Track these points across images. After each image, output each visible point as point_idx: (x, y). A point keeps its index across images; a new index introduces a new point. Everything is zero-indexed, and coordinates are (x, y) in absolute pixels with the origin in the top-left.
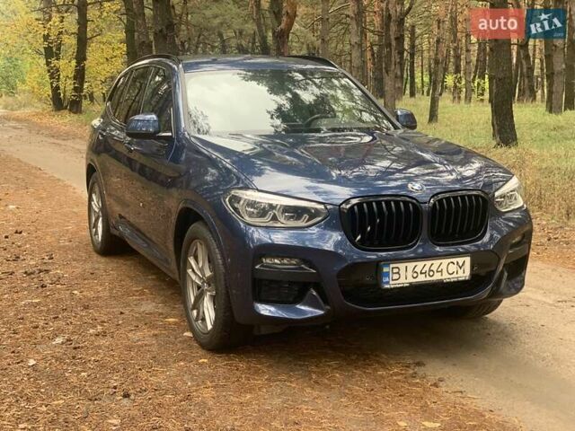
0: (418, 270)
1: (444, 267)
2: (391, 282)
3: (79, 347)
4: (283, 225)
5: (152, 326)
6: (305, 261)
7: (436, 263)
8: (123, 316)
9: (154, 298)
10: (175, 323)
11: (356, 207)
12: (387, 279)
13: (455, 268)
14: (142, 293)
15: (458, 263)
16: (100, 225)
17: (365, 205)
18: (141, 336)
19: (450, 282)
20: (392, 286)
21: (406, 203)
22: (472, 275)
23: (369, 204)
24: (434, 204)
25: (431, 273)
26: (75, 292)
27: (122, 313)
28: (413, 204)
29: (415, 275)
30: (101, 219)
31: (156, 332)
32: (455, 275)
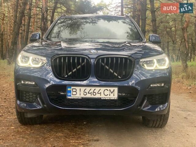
0: (87, 91)
1: (102, 91)
7: (97, 89)
11: (58, 59)
13: (109, 93)
15: (110, 90)
17: (62, 58)
19: (105, 100)
20: (72, 98)
21: (83, 58)
25: (94, 94)
28: (87, 59)
29: (85, 94)
32: (108, 96)
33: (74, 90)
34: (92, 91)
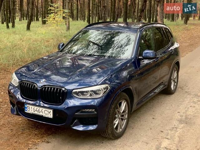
0: (35, 109)
2: (28, 111)
13: (47, 113)
15: (48, 111)
32: (47, 115)
33: (28, 107)
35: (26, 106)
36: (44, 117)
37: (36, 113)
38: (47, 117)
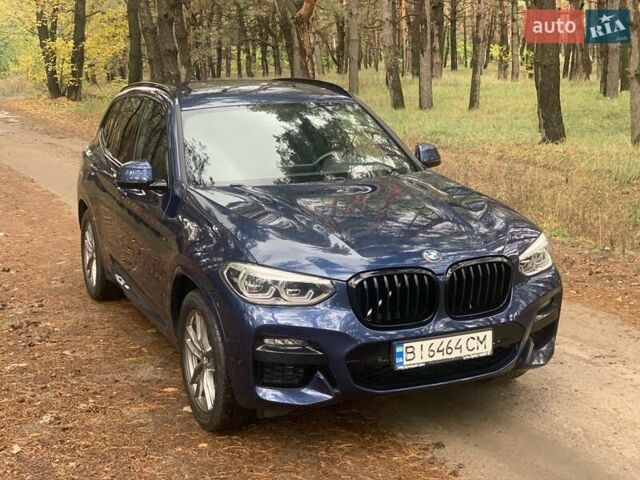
0: (434, 348)
1: (463, 343)
2: (405, 363)
3: (67, 428)
4: (285, 303)
5: (149, 399)
6: (310, 343)
7: (455, 339)
8: (118, 385)
9: (154, 360)
10: (175, 395)
11: (365, 283)
12: (401, 360)
13: (476, 344)
14: (140, 353)
15: (478, 338)
16: (94, 267)
17: (375, 280)
18: (135, 412)
19: (471, 360)
20: (406, 367)
21: (421, 276)
22: (495, 349)
23: (380, 279)
24: (452, 275)
25: (449, 351)
26: (67, 352)
27: (116, 381)
28: (428, 276)
29: (431, 354)
30: (95, 261)
31: (153, 407)
32: (475, 351)
33: (410, 350)
34: (444, 346)
35: (398, 349)
36: (467, 360)
37: (439, 357)
38: (476, 356)
